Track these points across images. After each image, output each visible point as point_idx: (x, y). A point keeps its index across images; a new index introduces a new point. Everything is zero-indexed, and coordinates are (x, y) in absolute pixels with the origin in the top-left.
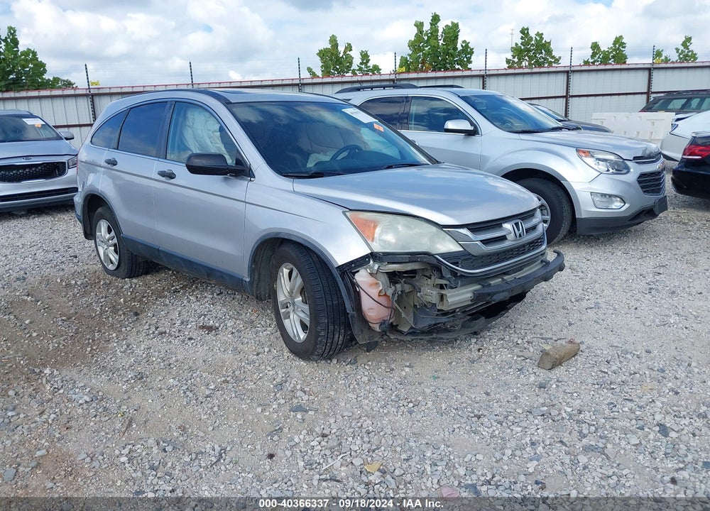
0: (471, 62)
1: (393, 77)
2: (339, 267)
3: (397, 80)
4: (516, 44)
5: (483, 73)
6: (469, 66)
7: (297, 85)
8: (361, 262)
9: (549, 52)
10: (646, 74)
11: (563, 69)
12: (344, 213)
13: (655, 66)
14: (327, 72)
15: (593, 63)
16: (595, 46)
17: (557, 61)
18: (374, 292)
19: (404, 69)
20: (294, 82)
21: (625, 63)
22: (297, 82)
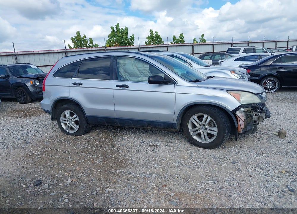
0: (133, 43)
1: (104, 48)
2: (232, 111)
3: (106, 50)
4: (148, 36)
5: (138, 47)
6: (133, 44)
7: (65, 52)
8: (238, 109)
9: (160, 39)
10: (191, 47)
11: (165, 45)
12: (227, 92)
13: (194, 44)
14: (76, 47)
15: (174, 43)
16: (174, 37)
17: (163, 42)
18: (243, 118)
19: (109, 45)
20: (63, 51)
21: (184, 43)
22: (65, 51)
